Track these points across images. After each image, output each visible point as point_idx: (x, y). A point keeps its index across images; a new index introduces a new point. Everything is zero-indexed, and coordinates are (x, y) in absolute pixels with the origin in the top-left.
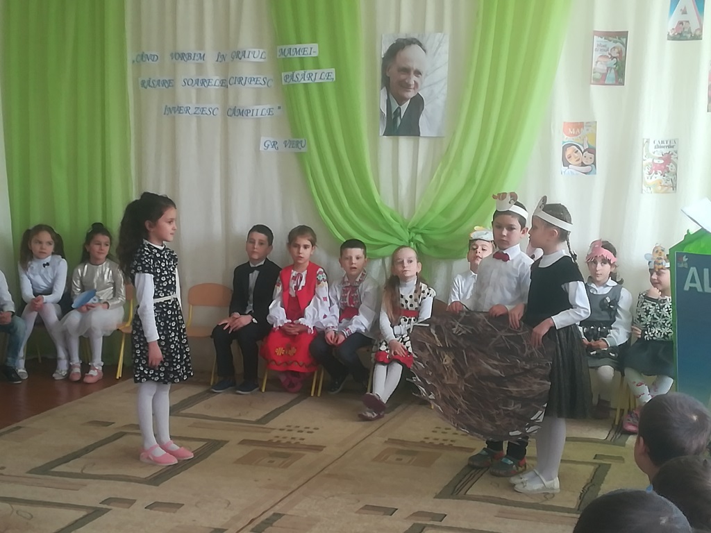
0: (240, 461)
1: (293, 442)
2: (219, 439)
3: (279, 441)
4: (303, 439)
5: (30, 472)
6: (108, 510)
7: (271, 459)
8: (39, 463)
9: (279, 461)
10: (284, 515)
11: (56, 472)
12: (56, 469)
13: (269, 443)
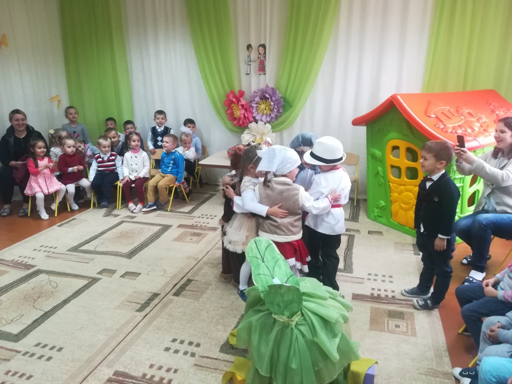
0: (176, 240)
1: (204, 225)
2: (168, 224)
3: (197, 225)
4: (208, 223)
5: (69, 250)
6: (99, 279)
7: (191, 238)
8: (75, 244)
9: (195, 238)
10: (192, 280)
11: (82, 250)
12: (82, 248)
13: (192, 227)
